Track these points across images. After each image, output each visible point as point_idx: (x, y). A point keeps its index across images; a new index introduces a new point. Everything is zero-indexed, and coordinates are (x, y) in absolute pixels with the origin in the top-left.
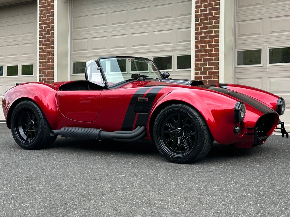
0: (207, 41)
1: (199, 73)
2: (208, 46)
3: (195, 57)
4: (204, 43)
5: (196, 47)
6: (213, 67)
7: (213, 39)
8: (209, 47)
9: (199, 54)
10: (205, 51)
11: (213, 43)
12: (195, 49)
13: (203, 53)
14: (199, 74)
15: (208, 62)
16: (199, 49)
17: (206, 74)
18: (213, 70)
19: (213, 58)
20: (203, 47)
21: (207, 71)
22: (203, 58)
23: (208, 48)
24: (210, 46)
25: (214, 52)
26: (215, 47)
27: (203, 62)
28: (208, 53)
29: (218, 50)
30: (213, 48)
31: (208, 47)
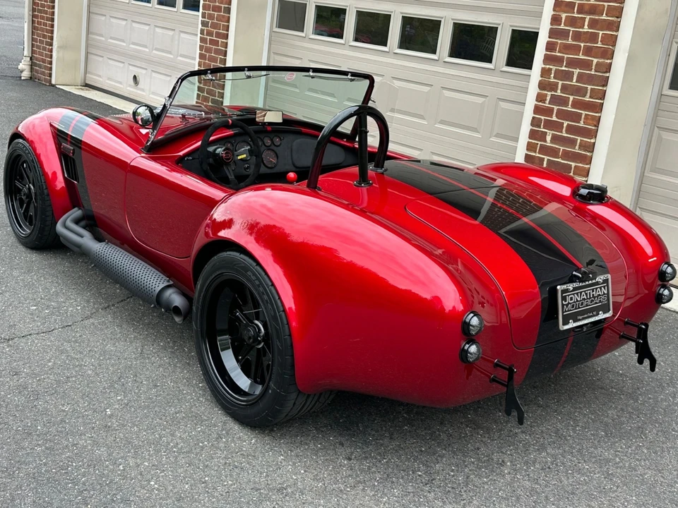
0: (587, 8)
1: (548, 98)
2: (586, 23)
3: (547, 49)
4: (578, 13)
5: (555, 20)
6: (589, 87)
7: (606, 4)
8: (590, 27)
9: (559, 41)
10: (577, 36)
11: (604, 17)
12: (552, 24)
13: (570, 41)
14: (547, 102)
15: (578, 70)
16: (562, 26)
17: (567, 105)
18: (587, 99)
19: (595, 61)
20: (572, 22)
21: (571, 98)
22: (566, 56)
23: (586, 29)
24: (593, 24)
25: (599, 45)
26: (606, 30)
27: (564, 68)
28: (582, 45)
29: (613, 41)
30: (601, 33)
31: (586, 27)
